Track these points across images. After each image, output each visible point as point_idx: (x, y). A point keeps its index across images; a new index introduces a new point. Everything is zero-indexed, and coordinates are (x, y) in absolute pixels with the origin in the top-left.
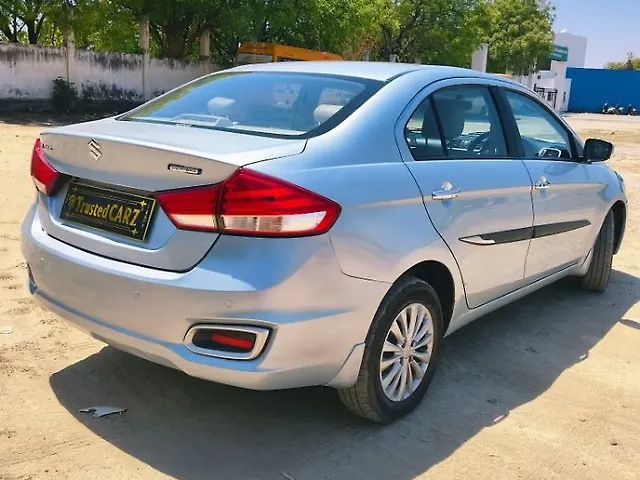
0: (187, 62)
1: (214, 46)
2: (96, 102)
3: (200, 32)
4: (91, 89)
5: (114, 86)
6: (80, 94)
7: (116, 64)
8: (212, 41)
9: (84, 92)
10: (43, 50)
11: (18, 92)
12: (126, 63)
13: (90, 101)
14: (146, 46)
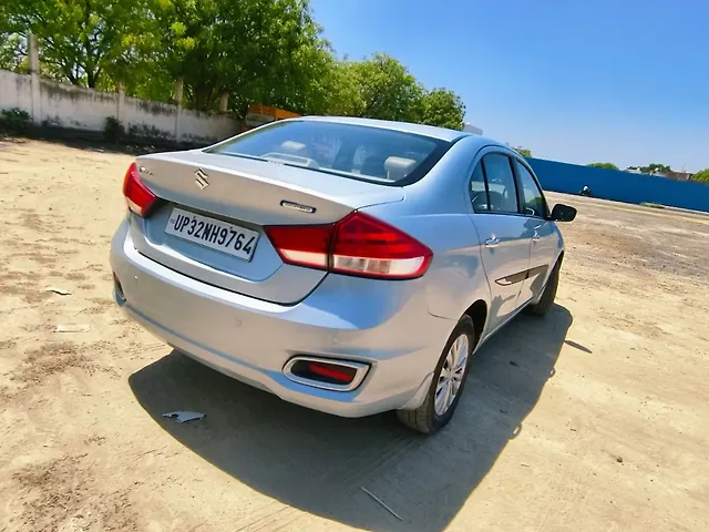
0: (210, 115)
1: (231, 105)
2: (139, 137)
3: (221, 92)
4: (135, 127)
5: (153, 127)
6: (126, 130)
7: (156, 110)
8: (229, 102)
9: (130, 129)
10: (99, 94)
11: (77, 123)
12: (163, 110)
13: (134, 136)
14: (180, 99)
